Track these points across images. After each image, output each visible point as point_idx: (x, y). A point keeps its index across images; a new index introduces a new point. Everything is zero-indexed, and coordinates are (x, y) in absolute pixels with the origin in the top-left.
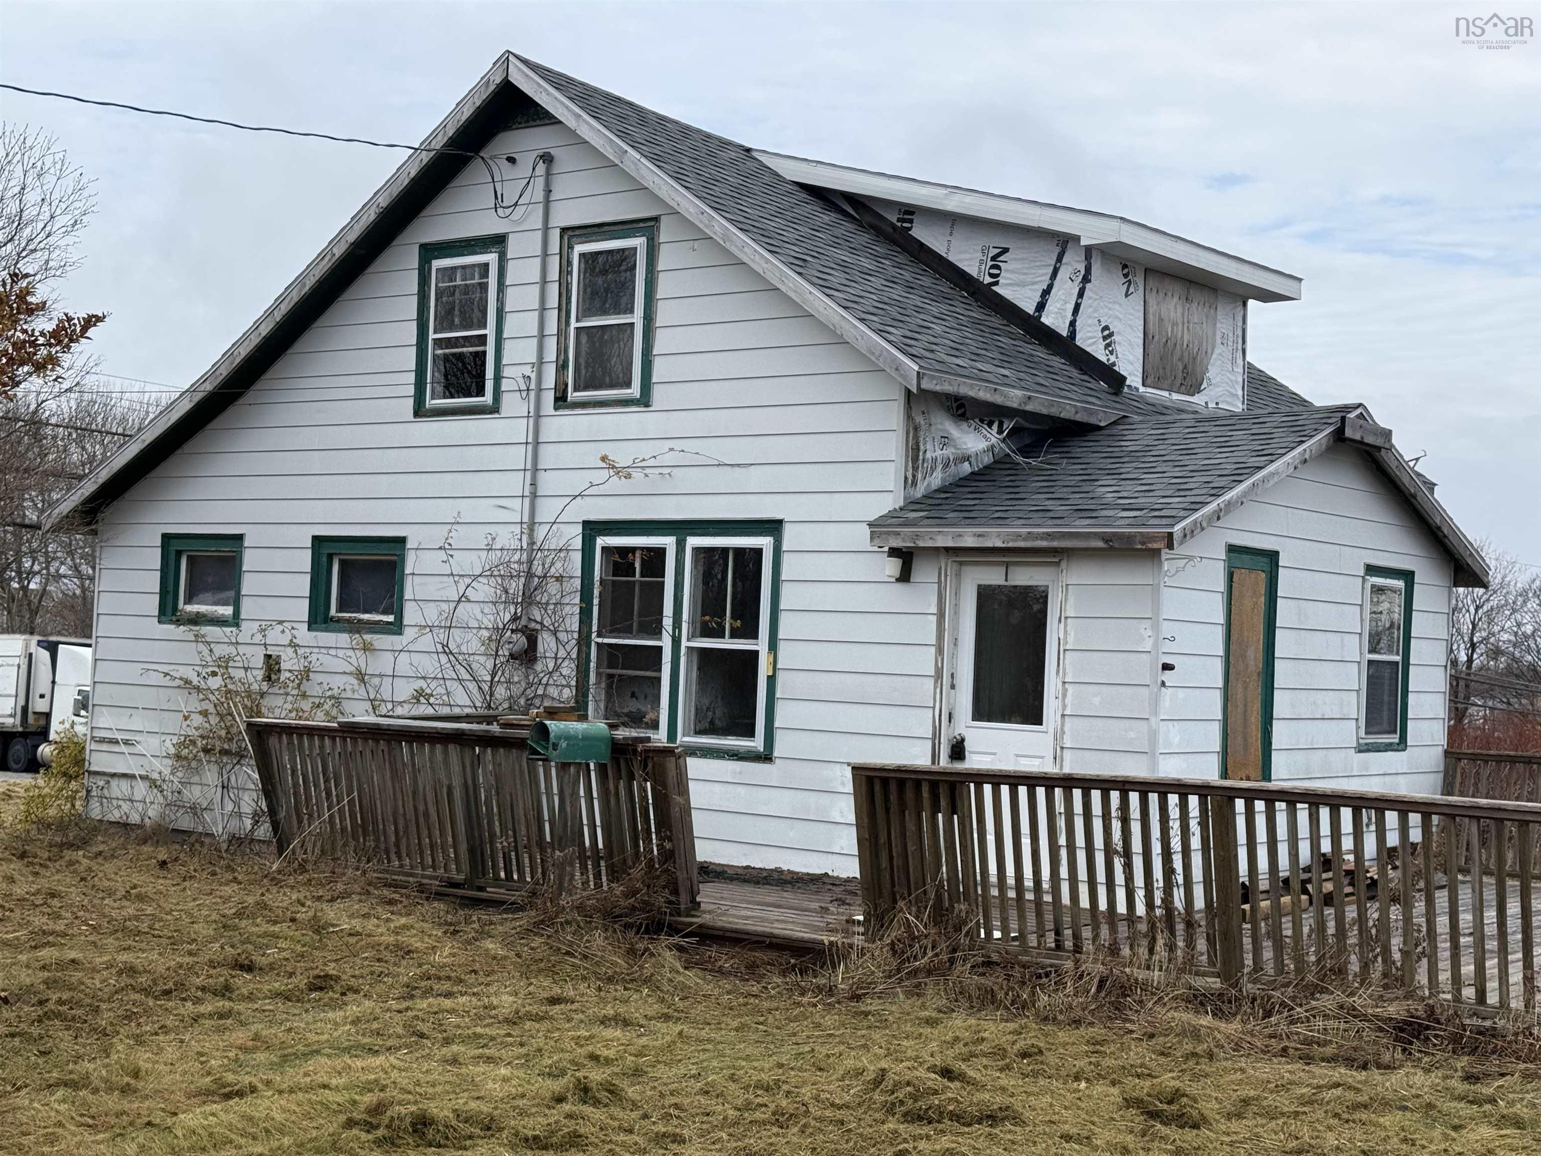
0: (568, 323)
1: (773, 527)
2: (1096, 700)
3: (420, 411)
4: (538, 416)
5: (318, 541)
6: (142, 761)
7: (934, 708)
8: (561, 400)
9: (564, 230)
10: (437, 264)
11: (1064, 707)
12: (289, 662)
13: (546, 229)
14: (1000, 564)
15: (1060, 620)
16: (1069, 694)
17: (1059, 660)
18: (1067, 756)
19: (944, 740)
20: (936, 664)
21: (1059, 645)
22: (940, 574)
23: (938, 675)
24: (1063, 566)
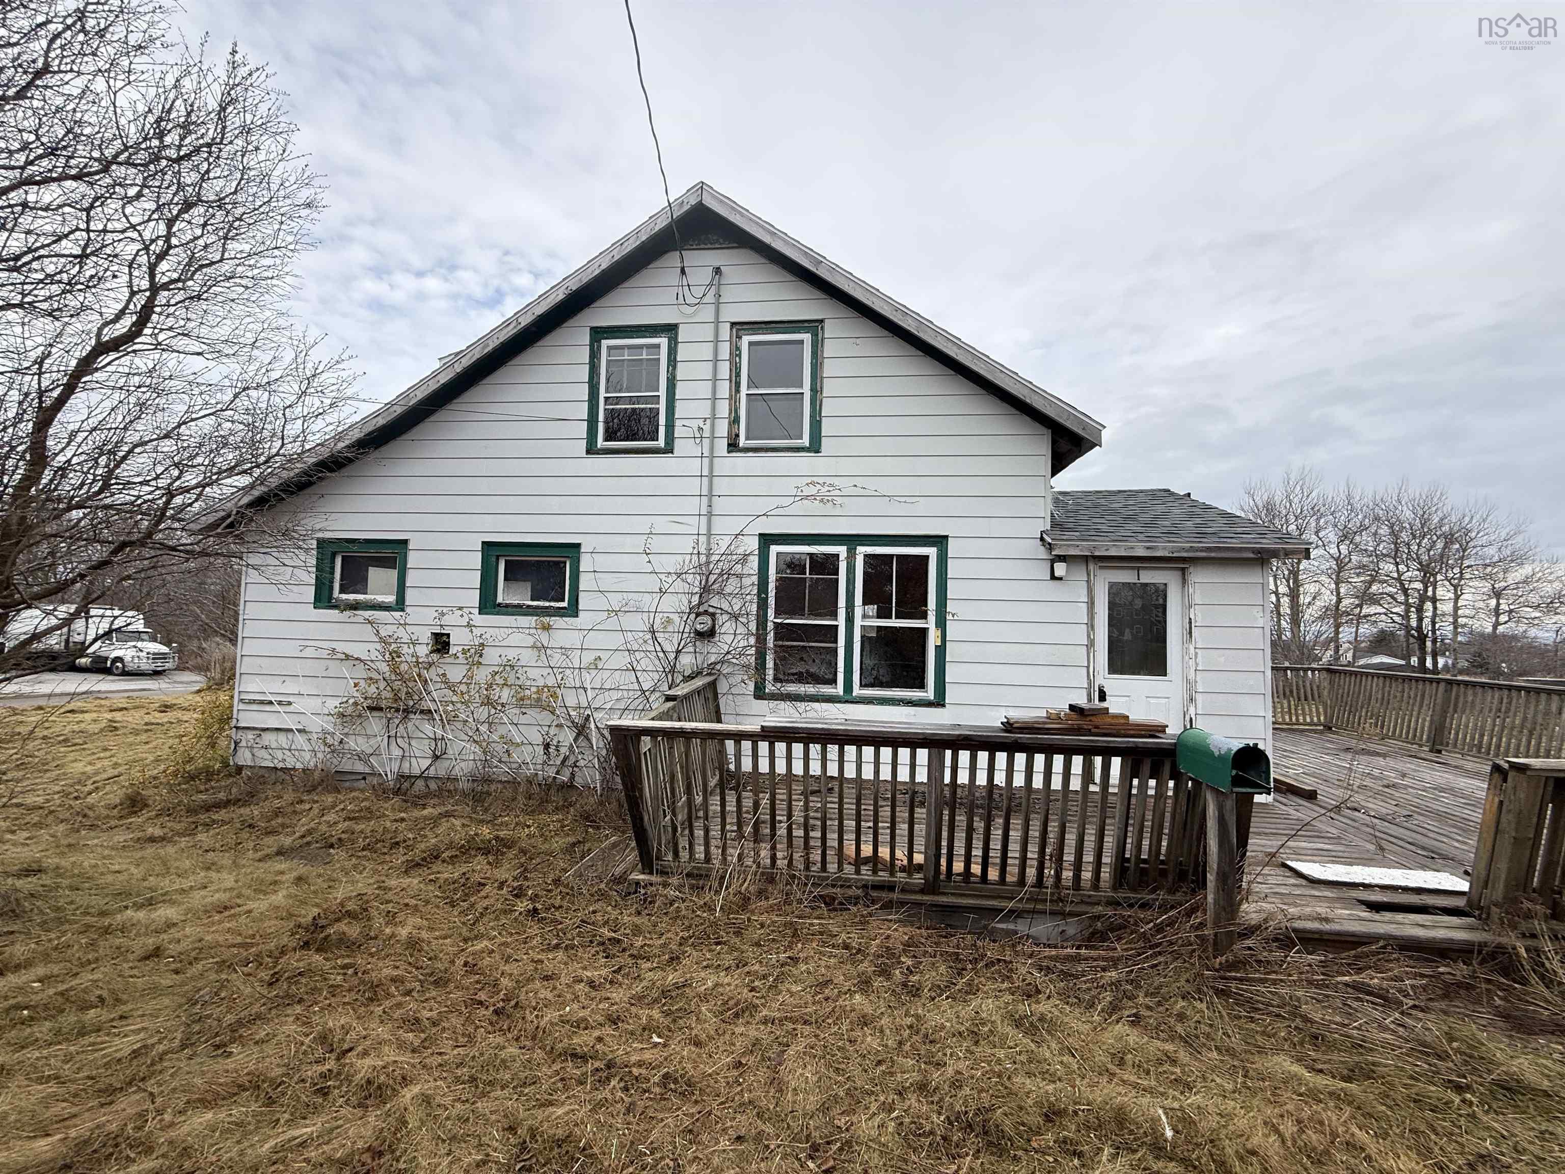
0: (738, 390)
1: (940, 541)
2: (1220, 660)
3: (592, 450)
4: (712, 457)
5: (488, 546)
6: (297, 718)
7: (1088, 667)
8: (733, 446)
9: (733, 324)
10: (605, 343)
11: (1197, 664)
12: (459, 639)
13: (717, 322)
14: (1133, 568)
15: (1190, 607)
16: (1199, 656)
17: (1190, 633)
18: (1199, 698)
19: (1097, 689)
20: (1089, 636)
21: (1190, 623)
22: (1088, 575)
23: (1091, 644)
24: (1191, 569)
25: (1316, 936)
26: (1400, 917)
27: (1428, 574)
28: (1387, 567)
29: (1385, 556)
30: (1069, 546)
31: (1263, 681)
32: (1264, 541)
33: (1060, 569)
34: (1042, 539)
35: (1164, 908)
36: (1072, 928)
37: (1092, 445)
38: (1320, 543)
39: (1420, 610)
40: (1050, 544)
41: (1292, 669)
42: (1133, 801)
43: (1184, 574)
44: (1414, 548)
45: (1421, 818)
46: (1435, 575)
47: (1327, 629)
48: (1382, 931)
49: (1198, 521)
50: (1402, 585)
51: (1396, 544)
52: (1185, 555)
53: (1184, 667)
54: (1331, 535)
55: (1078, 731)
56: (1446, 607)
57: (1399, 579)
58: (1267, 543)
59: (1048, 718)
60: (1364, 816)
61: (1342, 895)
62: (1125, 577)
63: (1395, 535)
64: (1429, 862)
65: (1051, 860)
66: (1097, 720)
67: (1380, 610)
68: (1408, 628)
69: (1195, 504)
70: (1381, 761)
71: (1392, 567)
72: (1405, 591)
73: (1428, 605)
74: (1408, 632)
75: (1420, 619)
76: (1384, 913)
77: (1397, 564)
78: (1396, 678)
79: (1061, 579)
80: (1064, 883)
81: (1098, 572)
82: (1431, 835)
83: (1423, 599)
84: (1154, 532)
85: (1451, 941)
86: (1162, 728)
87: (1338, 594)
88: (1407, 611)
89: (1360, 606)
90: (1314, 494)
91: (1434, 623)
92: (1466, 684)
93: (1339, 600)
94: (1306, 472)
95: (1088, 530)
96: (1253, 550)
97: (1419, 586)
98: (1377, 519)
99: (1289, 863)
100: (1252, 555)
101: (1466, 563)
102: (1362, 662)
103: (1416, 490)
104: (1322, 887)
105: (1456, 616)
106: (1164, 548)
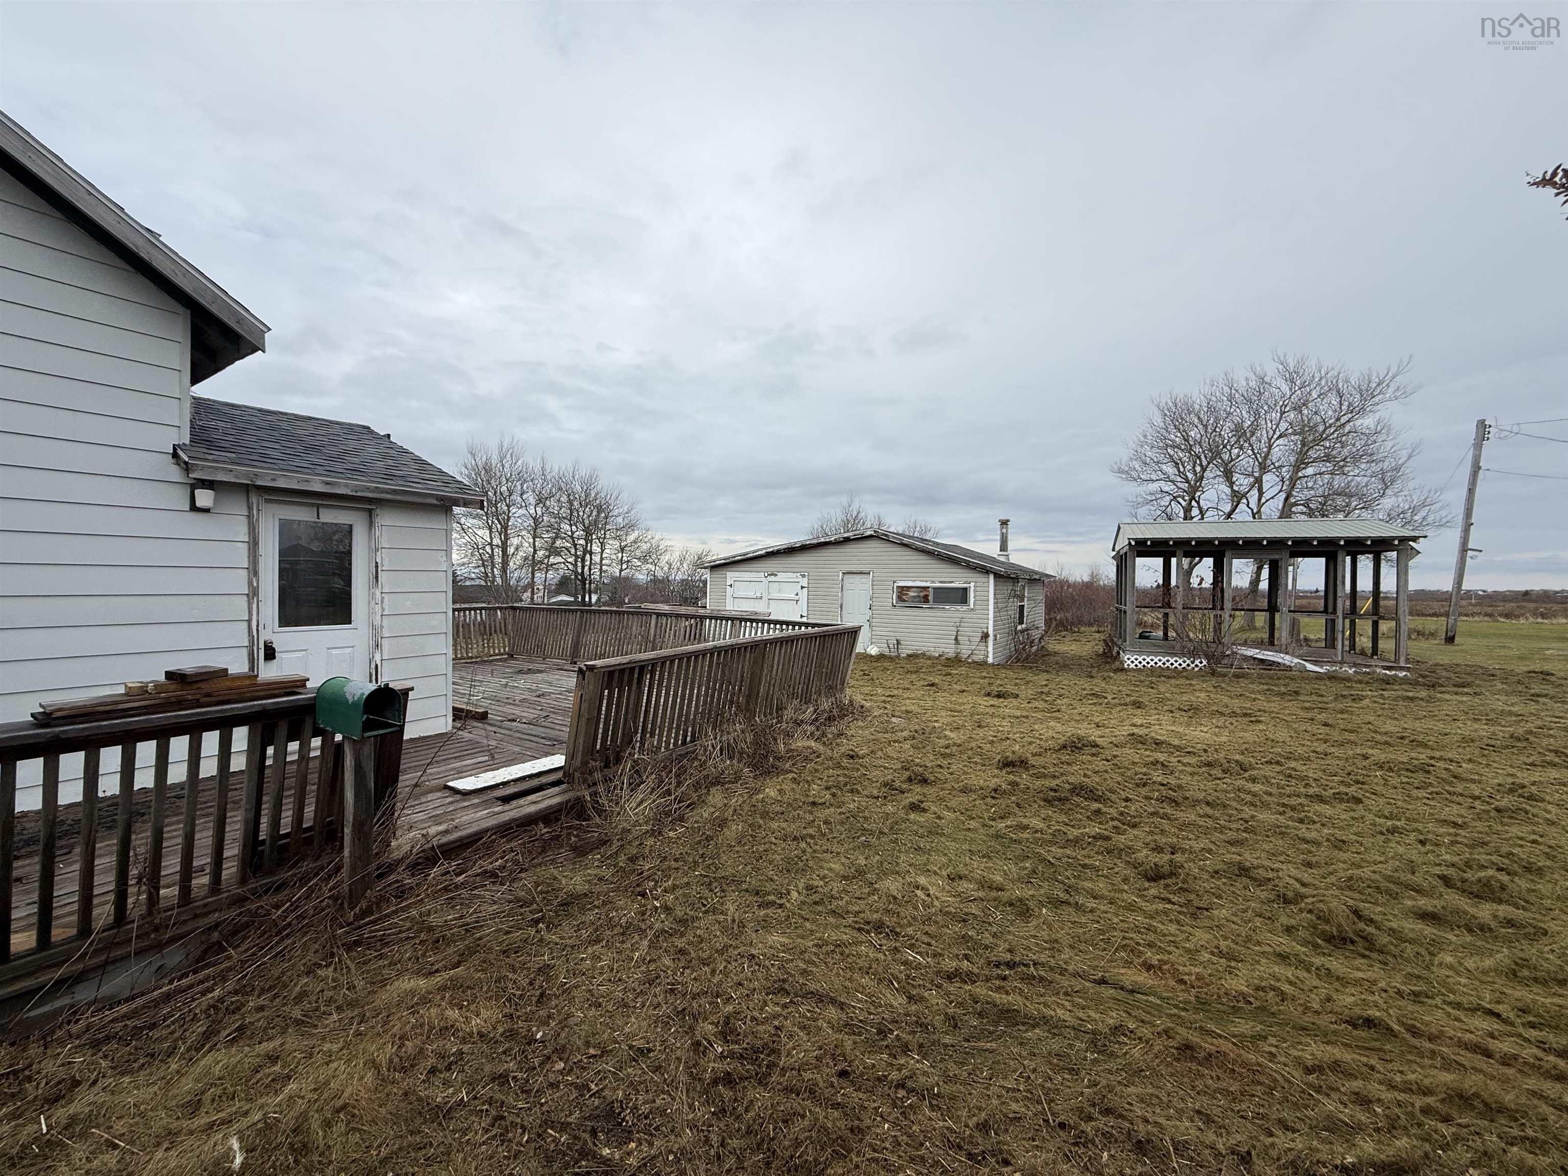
7: (249, 621)
11: (383, 609)
14: (312, 505)
15: (377, 550)
16: (386, 600)
17: (377, 577)
18: (385, 643)
19: (262, 646)
20: (250, 583)
21: (377, 567)
22: (250, 508)
23: (253, 593)
24: (378, 511)
25: (458, 843)
26: (522, 801)
27: (588, 532)
28: (565, 527)
29: (565, 518)
30: (217, 468)
31: (444, 623)
32: (447, 489)
33: (204, 498)
34: (175, 455)
35: (304, 880)
36: (174, 957)
37: (254, 349)
38: (523, 504)
39: (583, 561)
40: (186, 463)
41: (501, 609)
42: (268, 772)
43: (371, 516)
44: (581, 514)
45: (554, 716)
46: (591, 535)
47: (525, 574)
48: (507, 818)
49: (390, 462)
50: (574, 541)
51: (571, 509)
52: (370, 495)
53: (371, 614)
54: (531, 498)
55: (180, 704)
56: (597, 559)
57: (572, 537)
58: (448, 492)
59: (126, 694)
60: (519, 725)
61: (486, 798)
62: (302, 515)
63: (571, 502)
64: (550, 750)
65: (139, 882)
66: (206, 687)
67: (560, 560)
68: (576, 573)
69: (393, 446)
70: (539, 676)
71: (568, 527)
72: (575, 545)
73: (588, 557)
74: (576, 577)
75: (583, 567)
76: (512, 802)
77: (571, 525)
78: (569, 610)
79: (207, 511)
80: (163, 904)
81: (264, 506)
82: (557, 727)
83: (585, 552)
84: (338, 467)
85: (550, 807)
86: (303, 682)
87: (534, 546)
88: (576, 561)
89: (548, 557)
90: (520, 463)
91: (590, 569)
92: (606, 612)
93: (535, 551)
94: (515, 442)
95: (251, 454)
96: (438, 497)
97: (582, 542)
98: (560, 489)
99: (450, 784)
100: (435, 502)
101: (608, 527)
102: (554, 600)
103: (583, 472)
104: (471, 797)
105: (601, 565)
106: (346, 485)
